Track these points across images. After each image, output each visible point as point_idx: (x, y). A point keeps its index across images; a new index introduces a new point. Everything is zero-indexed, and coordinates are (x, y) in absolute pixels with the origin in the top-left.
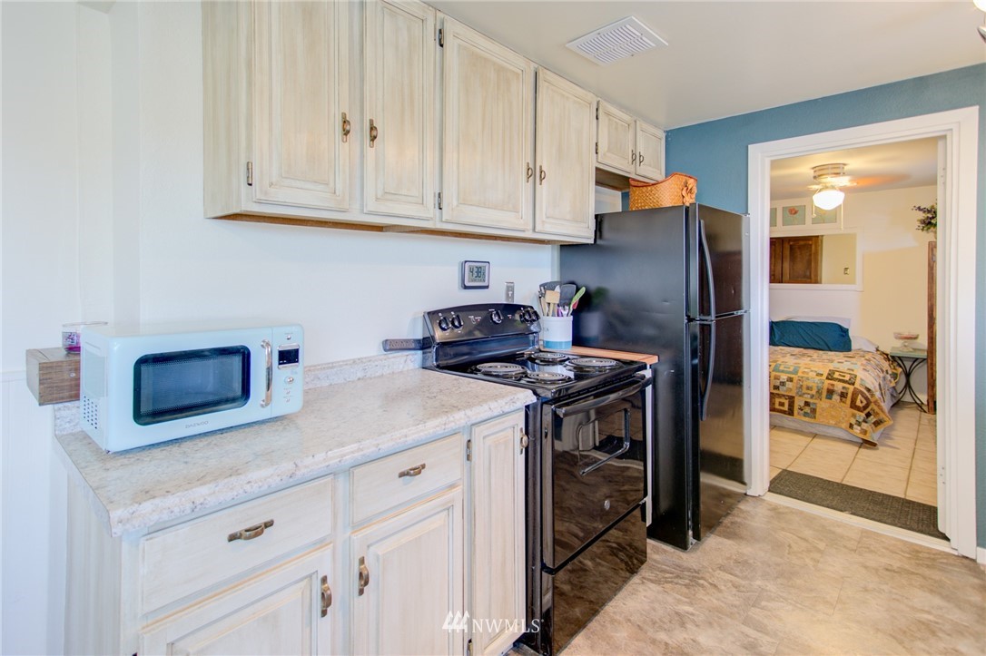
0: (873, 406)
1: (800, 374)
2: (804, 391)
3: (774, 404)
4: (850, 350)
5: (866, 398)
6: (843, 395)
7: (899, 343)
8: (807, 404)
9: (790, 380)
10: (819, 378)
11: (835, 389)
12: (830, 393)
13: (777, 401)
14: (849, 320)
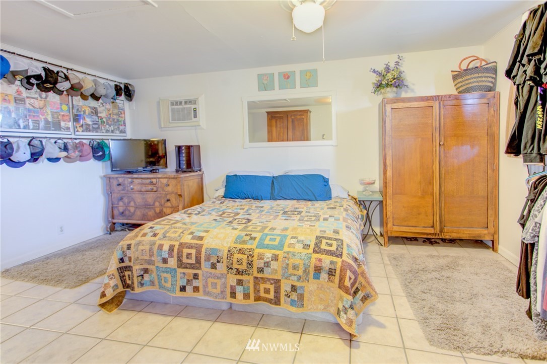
1: (286, 249)
2: (291, 271)
3: (259, 291)
4: (330, 198)
5: (354, 272)
6: (331, 273)
8: (294, 288)
9: (275, 258)
10: (306, 251)
11: (323, 265)
12: (318, 270)
13: (262, 287)
14: (329, 171)
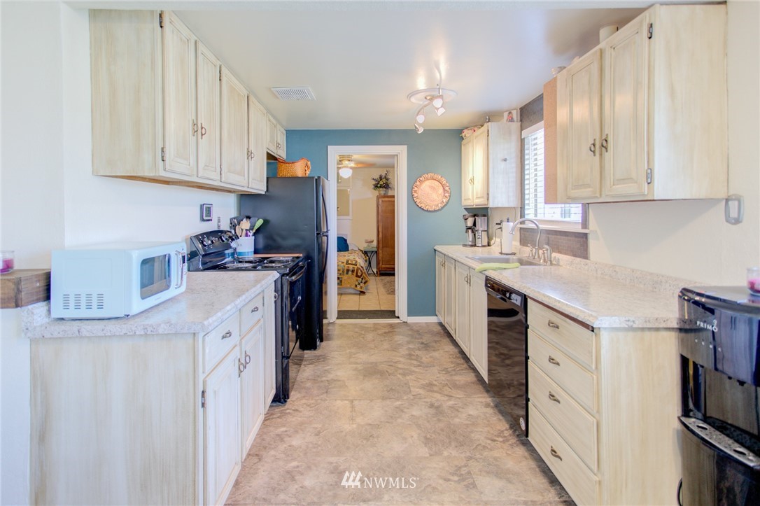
0: (364, 275)
4: (349, 250)
5: (361, 271)
6: (353, 271)
7: (366, 245)
8: (339, 279)
10: (343, 264)
11: (350, 268)
12: (348, 271)
14: (347, 235)
